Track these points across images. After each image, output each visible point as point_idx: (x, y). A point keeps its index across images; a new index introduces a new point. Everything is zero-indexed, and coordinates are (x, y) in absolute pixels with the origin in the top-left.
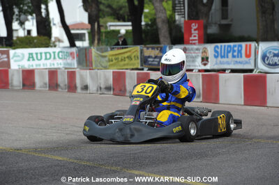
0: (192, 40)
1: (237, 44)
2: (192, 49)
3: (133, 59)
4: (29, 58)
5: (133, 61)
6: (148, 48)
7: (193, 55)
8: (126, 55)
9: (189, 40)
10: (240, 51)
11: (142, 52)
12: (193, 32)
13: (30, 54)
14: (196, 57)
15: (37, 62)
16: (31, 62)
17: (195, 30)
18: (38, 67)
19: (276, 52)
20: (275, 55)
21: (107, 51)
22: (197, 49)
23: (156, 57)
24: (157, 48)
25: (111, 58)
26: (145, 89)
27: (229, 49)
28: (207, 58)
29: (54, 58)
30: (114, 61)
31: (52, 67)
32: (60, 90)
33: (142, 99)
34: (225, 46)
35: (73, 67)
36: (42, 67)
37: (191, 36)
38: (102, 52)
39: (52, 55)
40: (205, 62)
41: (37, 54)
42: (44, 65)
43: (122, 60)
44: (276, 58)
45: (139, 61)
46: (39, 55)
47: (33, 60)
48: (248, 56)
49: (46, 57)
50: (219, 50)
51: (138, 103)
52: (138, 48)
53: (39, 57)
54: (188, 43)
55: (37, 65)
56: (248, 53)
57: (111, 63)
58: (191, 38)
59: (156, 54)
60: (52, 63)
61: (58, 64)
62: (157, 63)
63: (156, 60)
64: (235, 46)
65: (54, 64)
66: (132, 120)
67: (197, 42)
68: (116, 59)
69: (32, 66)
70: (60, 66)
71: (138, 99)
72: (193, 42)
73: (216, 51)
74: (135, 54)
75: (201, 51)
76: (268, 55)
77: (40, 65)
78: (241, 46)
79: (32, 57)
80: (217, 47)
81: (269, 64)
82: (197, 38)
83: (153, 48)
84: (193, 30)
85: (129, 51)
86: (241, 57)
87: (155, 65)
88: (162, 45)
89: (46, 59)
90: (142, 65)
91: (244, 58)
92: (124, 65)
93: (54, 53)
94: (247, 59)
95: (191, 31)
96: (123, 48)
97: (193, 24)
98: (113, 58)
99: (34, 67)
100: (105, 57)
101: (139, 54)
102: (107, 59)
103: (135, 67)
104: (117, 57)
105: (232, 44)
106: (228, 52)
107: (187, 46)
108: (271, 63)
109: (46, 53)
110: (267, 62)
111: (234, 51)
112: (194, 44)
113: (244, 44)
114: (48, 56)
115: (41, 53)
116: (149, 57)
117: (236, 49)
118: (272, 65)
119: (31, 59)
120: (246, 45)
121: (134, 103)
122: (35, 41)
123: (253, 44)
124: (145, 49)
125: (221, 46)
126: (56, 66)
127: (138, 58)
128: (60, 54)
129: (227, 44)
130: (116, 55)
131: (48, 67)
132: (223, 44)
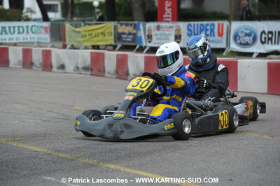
0: (166, 18)
1: (210, 22)
2: (166, 27)
3: (107, 35)
4: (2, 31)
5: (107, 38)
6: (122, 25)
7: (167, 33)
8: (99, 31)
9: (163, 18)
10: (212, 30)
11: (116, 28)
12: (166, 9)
13: (2, 28)
14: (169, 35)
15: (9, 36)
16: (4, 36)
17: (169, 8)
18: (11, 41)
19: (248, 32)
20: (247, 35)
21: (80, 26)
22: (171, 27)
23: (130, 34)
24: (131, 25)
25: (84, 33)
26: (141, 83)
27: (202, 28)
28: (180, 36)
29: (28, 32)
30: (88, 37)
31: (25, 41)
32: (34, 68)
33: (135, 94)
34: (198, 25)
35: (46, 41)
36: (15, 41)
37: (164, 14)
38: (76, 27)
39: (25, 29)
40: (178, 40)
41: (10, 27)
42: (17, 39)
43: (95, 36)
44: (247, 38)
45: (113, 37)
46: (12, 29)
47: (6, 33)
48: (220, 35)
49: (19, 30)
50: (192, 29)
51: (131, 98)
52: (112, 24)
53: (12, 31)
54: (162, 20)
55: (9, 39)
56: (220, 32)
57: (85, 38)
58: (165, 16)
59: (130, 31)
60: (25, 37)
61: (31, 38)
62: (130, 40)
63: (129, 36)
64: (207, 25)
65: (27, 39)
66: (123, 115)
67: (170, 19)
68: (89, 35)
69: (5, 39)
70: (32, 40)
71: (132, 93)
72: (167, 19)
73: (189, 30)
74: (108, 30)
75: (174, 29)
76: (240, 34)
77: (13, 39)
78: (213, 25)
79: (5, 31)
80: (190, 25)
81: (241, 44)
82: (170, 16)
83: (127, 25)
84: (166, 8)
85: (103, 27)
86: (214, 35)
87: (128, 42)
88: (136, 22)
89: (19, 33)
90: (115, 42)
91: (217, 37)
92: (98, 41)
93: (27, 27)
94: (220, 38)
95: (164, 9)
96: (96, 24)
97: (167, 2)
98: (87, 33)
99: (7, 41)
100: (79, 32)
101: (113, 31)
102: (81, 34)
103: (109, 43)
104: (91, 32)
105: (205, 23)
106: (201, 31)
107: (161, 24)
108: (243, 42)
109: (19, 27)
110: (239, 42)
111: (207, 30)
112: (168, 22)
113: (216, 23)
114: (21, 30)
115: (14, 27)
116: (123, 33)
117: (208, 27)
118: (244, 44)
119: (4, 33)
120: (219, 25)
121: (126, 98)
122: (8, 13)
123: (226, 23)
124: (119, 25)
125: (194, 25)
126: (29, 40)
127: (111, 34)
128: (34, 28)
129: (200, 23)
130: (90, 31)
131: (21, 41)
132: (196, 23)
